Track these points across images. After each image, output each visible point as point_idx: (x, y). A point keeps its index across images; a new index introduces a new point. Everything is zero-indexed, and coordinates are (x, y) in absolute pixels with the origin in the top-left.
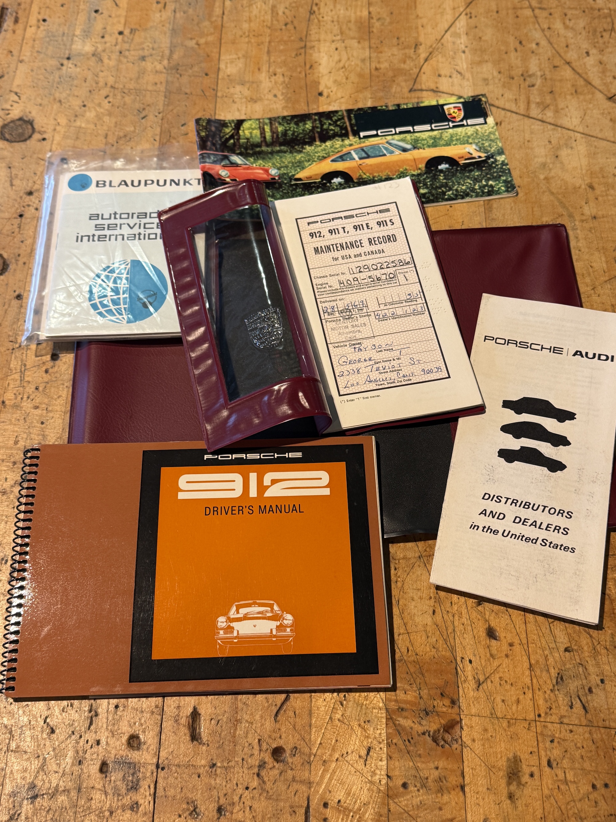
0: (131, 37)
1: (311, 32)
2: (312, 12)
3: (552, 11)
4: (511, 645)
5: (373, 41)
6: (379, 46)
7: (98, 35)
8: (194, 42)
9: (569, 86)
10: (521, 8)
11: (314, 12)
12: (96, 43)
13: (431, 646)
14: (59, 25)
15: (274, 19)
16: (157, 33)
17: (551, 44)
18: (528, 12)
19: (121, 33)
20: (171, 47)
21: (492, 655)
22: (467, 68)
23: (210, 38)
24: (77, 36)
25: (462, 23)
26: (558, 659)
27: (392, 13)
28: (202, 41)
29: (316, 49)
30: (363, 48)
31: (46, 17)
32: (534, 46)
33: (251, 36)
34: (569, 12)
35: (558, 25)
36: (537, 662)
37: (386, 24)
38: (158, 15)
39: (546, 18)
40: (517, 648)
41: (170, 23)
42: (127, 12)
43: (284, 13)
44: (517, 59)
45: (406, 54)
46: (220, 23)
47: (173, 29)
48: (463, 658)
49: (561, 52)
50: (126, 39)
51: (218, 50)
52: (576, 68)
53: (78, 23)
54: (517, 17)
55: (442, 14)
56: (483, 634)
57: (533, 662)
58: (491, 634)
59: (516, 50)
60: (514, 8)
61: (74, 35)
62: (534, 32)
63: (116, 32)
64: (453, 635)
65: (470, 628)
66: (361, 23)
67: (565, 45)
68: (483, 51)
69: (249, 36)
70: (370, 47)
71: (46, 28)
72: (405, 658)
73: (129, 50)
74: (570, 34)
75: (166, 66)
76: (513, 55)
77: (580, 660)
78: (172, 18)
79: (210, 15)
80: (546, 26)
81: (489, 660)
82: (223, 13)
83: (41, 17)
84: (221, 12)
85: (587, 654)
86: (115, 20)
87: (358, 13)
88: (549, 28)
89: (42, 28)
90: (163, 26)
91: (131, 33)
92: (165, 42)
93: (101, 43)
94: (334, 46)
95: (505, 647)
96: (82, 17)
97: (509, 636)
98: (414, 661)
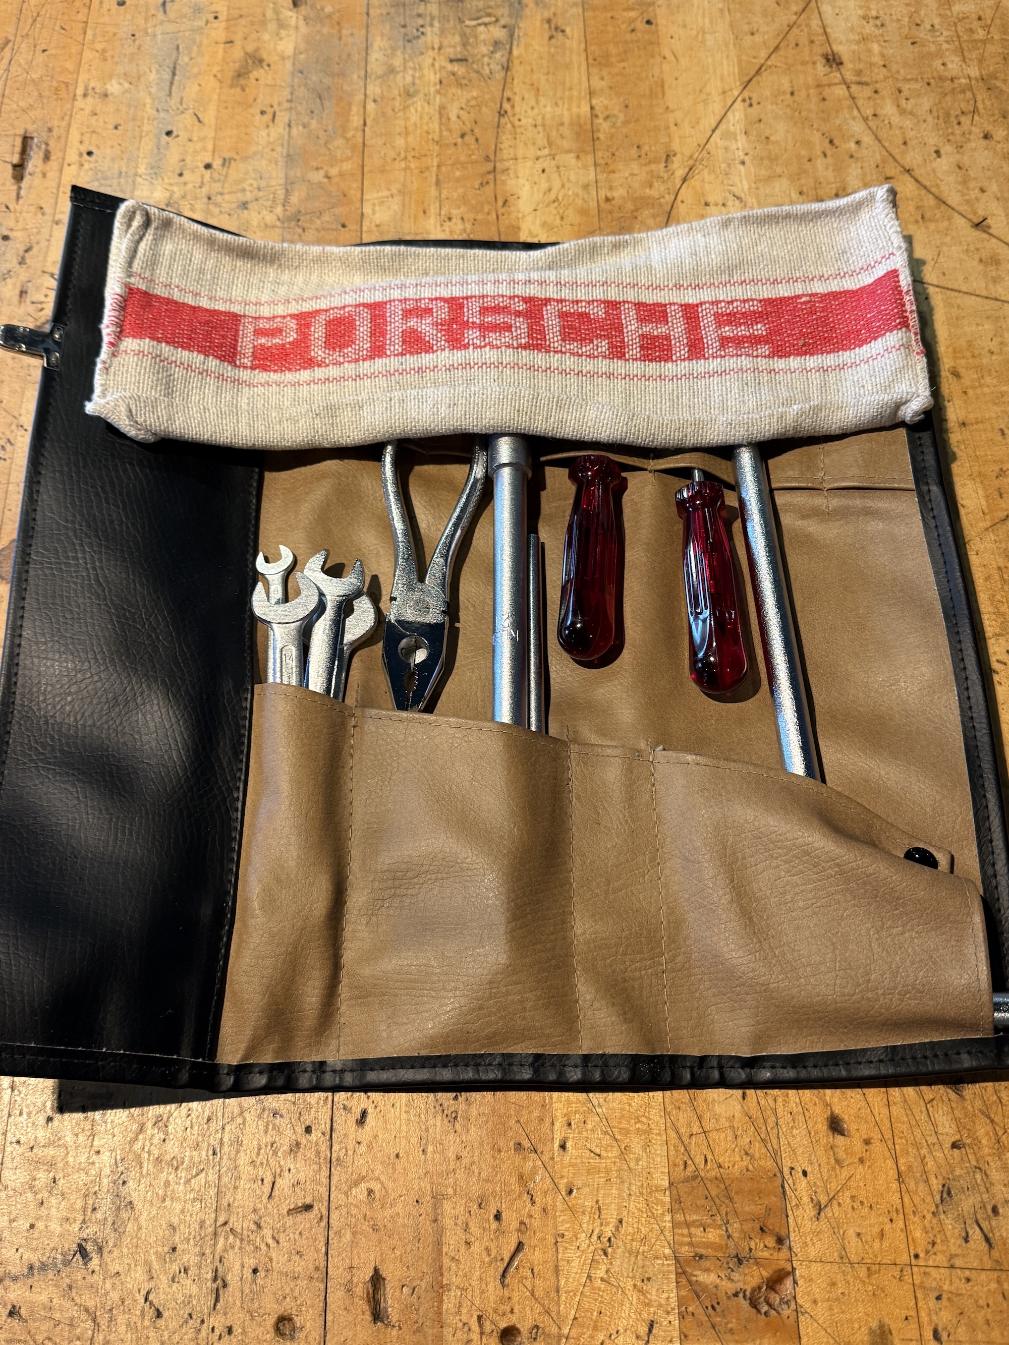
0: (224, 173)
1: (502, 146)
2: (502, 113)
3: (878, 86)
4: (867, 1142)
5: (599, 154)
6: (610, 162)
7: (173, 172)
8: (322, 173)
9: (911, 209)
10: (829, 85)
11: (506, 112)
12: (171, 184)
13: (743, 1152)
14: (113, 160)
15: (444, 129)
16: (264, 162)
17: (880, 141)
18: (841, 91)
19: (208, 166)
20: (286, 184)
21: (837, 1161)
22: (750, 188)
23: (347, 166)
24: (141, 176)
25: (737, 115)
26: (941, 1161)
27: (626, 106)
28: (334, 171)
29: (511, 172)
30: (585, 167)
31: (91, 149)
32: (852, 145)
33: (410, 158)
34: (906, 87)
35: (889, 109)
36: (910, 1167)
37: (619, 124)
38: (264, 133)
39: (869, 98)
40: (878, 1147)
41: (282, 145)
42: (216, 131)
43: (458, 117)
44: (827, 169)
45: (652, 171)
46: (361, 140)
47: (288, 155)
48: (792, 1168)
49: (896, 152)
50: (216, 176)
51: (360, 185)
52: (920, 179)
53: (141, 155)
54: (824, 99)
55: (705, 102)
56: (822, 1126)
57: (903, 1168)
58: (835, 1125)
59: (825, 155)
60: (819, 86)
61: (136, 175)
62: (851, 122)
63: (201, 165)
64: (775, 1131)
65: (801, 1118)
66: (580, 126)
67: (901, 142)
68: (773, 159)
69: (406, 158)
70: (596, 165)
71: (92, 165)
72: (702, 1174)
73: (222, 194)
74: (908, 123)
75: (281, 216)
76: (820, 163)
77: (977, 1161)
78: (286, 137)
79: (344, 128)
80: (869, 112)
81: (834, 1169)
82: (365, 124)
83: (84, 149)
84: (362, 122)
85: (987, 1150)
86: (198, 146)
87: (575, 110)
88: (875, 115)
89: (86, 166)
90: (273, 150)
91: (223, 165)
92: (277, 177)
93: (177, 184)
94: (539, 166)
95: (858, 1146)
96: (147, 145)
97: (864, 1127)
98: (716, 1178)
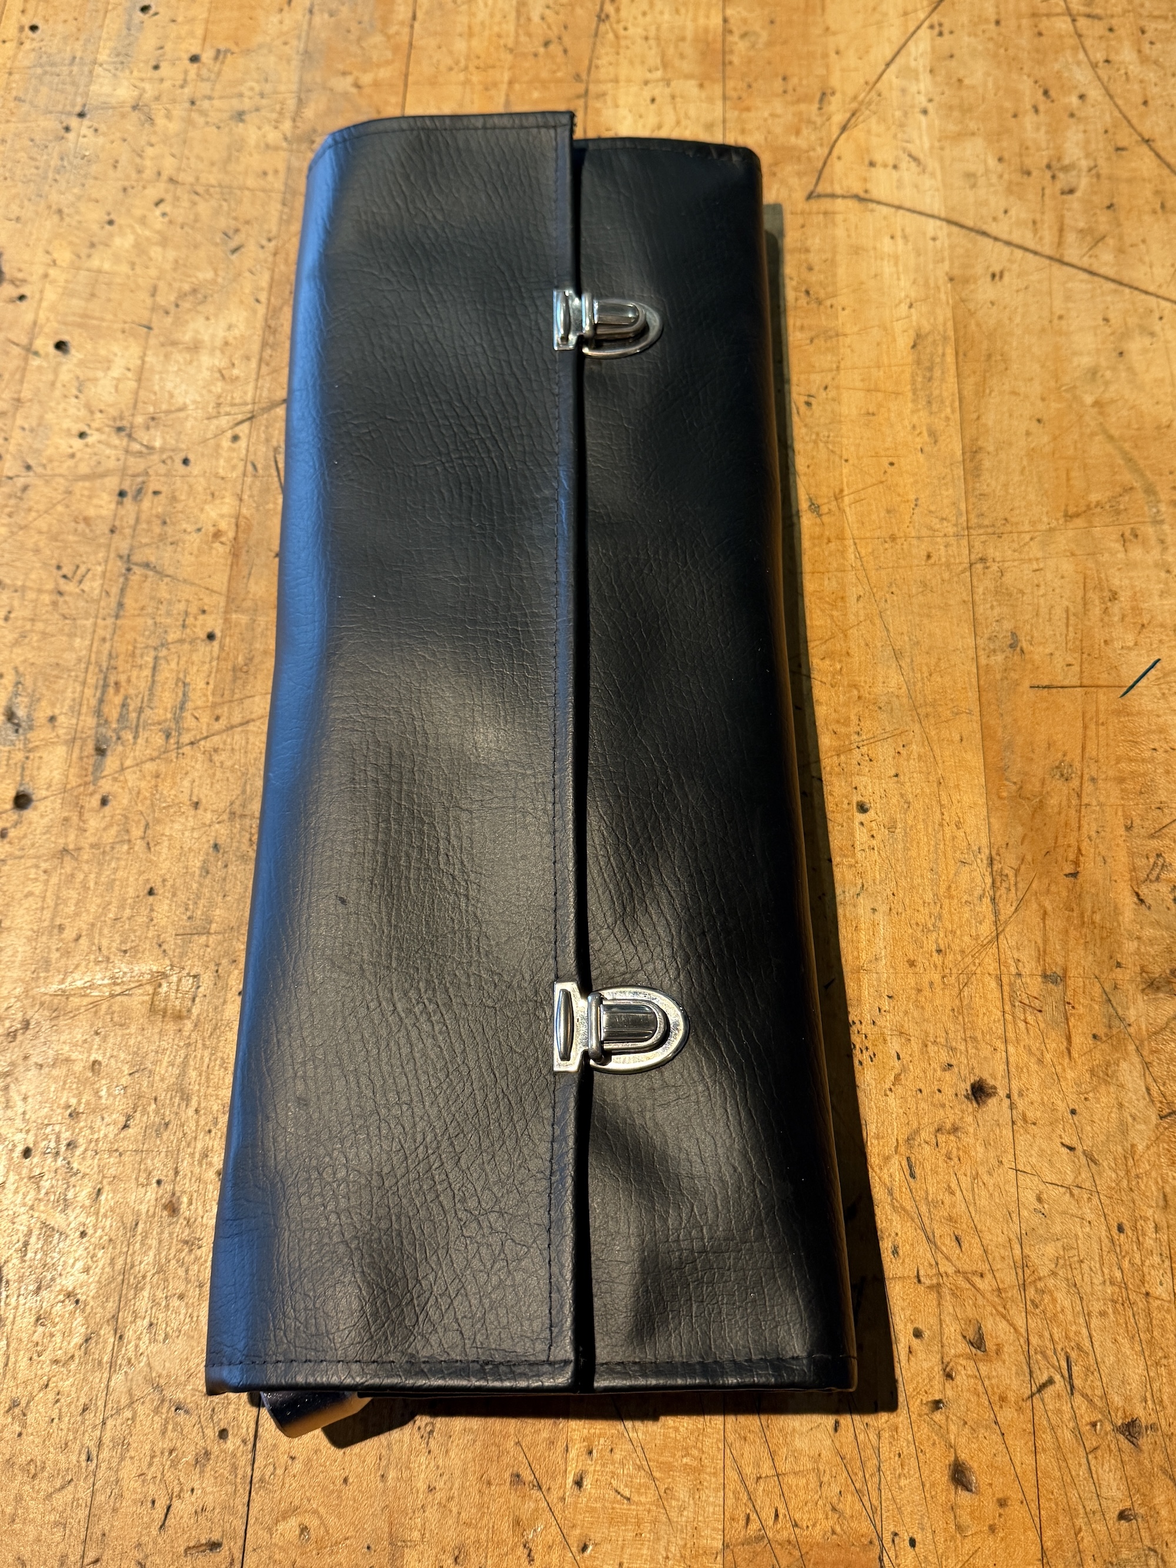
0: (216, 69)
1: (599, 62)
2: (602, 17)
3: (1114, 22)
4: (1002, 1503)
5: (731, 84)
6: (744, 95)
7: (146, 62)
8: (349, 79)
9: (1148, 193)
10: (1048, 15)
11: (607, 16)
12: (142, 80)
13: (828, 1508)
14: (65, 39)
15: (521, 32)
16: (272, 59)
17: (1111, 97)
18: (1063, 25)
19: (194, 59)
20: (300, 91)
21: (959, 1528)
22: (932, 148)
23: (384, 73)
24: (101, 65)
25: (922, 45)
26: (1103, 1537)
27: (772, 22)
28: (366, 79)
29: (609, 99)
30: (710, 100)
31: (36, 22)
32: (1074, 100)
33: (472, 68)
34: (1151, 26)
35: (1127, 55)
36: (1059, 1543)
37: (760, 46)
38: (275, 19)
39: (1101, 38)
40: (1017, 1512)
41: (299, 38)
42: (209, 11)
43: (543, 18)
44: (1038, 129)
45: (800, 113)
46: (406, 39)
47: (306, 52)
48: (896, 1534)
49: (1132, 115)
50: (204, 72)
51: (400, 100)
52: (1163, 154)
53: (104, 36)
54: (1040, 34)
55: (879, 24)
56: (942, 1476)
57: (1048, 1544)
58: (959, 1476)
59: (1036, 110)
60: (1034, 15)
61: (95, 62)
62: (1075, 68)
63: (186, 57)
64: (876, 1479)
65: (913, 1462)
66: (708, 44)
67: (1140, 101)
68: (966, 110)
69: (466, 68)
70: (725, 98)
71: (36, 45)
72: (770, 1535)
73: (210, 98)
74: (1152, 76)
75: (289, 135)
76: (1029, 120)
77: (1153, 1540)
78: (305, 27)
79: (386, 21)
80: (1100, 56)
81: (953, 1538)
82: (414, 18)
83: (27, 22)
84: (410, 15)
85: (1166, 1526)
86: (184, 30)
87: (702, 21)
88: (1107, 61)
89: (27, 46)
90: (285, 43)
91: (216, 58)
92: (287, 81)
93: (151, 79)
94: (647, 93)
95: (990, 1507)
96: (113, 24)
97: (998, 1481)
98: (789, 1542)
